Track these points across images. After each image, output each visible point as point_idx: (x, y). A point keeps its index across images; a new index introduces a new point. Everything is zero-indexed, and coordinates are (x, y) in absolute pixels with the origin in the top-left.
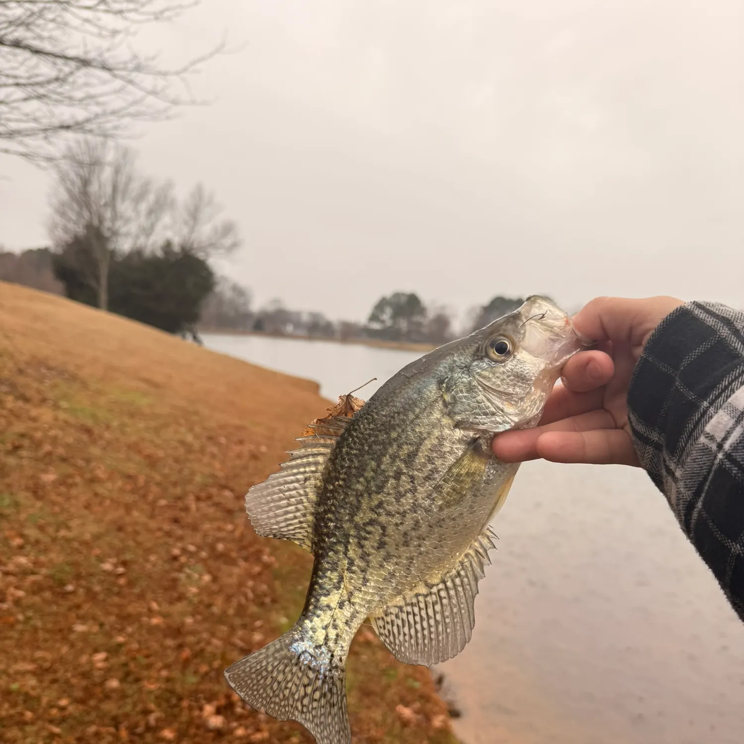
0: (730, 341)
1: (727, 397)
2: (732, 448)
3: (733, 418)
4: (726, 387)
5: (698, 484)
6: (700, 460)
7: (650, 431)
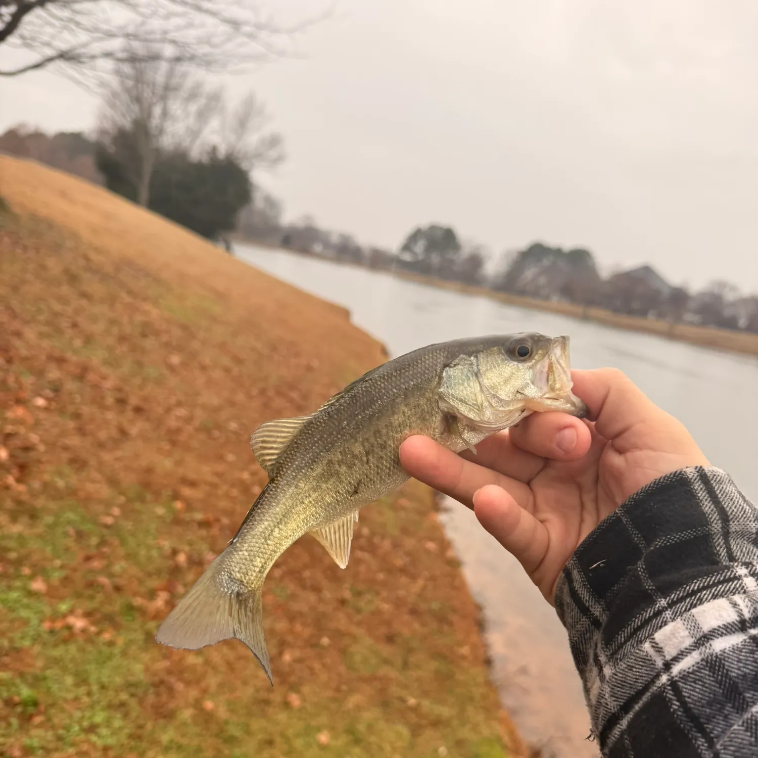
0: (716, 542)
1: (691, 604)
2: (681, 676)
3: (692, 637)
4: (694, 593)
5: (628, 697)
6: (637, 670)
7: (593, 601)
